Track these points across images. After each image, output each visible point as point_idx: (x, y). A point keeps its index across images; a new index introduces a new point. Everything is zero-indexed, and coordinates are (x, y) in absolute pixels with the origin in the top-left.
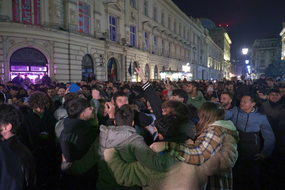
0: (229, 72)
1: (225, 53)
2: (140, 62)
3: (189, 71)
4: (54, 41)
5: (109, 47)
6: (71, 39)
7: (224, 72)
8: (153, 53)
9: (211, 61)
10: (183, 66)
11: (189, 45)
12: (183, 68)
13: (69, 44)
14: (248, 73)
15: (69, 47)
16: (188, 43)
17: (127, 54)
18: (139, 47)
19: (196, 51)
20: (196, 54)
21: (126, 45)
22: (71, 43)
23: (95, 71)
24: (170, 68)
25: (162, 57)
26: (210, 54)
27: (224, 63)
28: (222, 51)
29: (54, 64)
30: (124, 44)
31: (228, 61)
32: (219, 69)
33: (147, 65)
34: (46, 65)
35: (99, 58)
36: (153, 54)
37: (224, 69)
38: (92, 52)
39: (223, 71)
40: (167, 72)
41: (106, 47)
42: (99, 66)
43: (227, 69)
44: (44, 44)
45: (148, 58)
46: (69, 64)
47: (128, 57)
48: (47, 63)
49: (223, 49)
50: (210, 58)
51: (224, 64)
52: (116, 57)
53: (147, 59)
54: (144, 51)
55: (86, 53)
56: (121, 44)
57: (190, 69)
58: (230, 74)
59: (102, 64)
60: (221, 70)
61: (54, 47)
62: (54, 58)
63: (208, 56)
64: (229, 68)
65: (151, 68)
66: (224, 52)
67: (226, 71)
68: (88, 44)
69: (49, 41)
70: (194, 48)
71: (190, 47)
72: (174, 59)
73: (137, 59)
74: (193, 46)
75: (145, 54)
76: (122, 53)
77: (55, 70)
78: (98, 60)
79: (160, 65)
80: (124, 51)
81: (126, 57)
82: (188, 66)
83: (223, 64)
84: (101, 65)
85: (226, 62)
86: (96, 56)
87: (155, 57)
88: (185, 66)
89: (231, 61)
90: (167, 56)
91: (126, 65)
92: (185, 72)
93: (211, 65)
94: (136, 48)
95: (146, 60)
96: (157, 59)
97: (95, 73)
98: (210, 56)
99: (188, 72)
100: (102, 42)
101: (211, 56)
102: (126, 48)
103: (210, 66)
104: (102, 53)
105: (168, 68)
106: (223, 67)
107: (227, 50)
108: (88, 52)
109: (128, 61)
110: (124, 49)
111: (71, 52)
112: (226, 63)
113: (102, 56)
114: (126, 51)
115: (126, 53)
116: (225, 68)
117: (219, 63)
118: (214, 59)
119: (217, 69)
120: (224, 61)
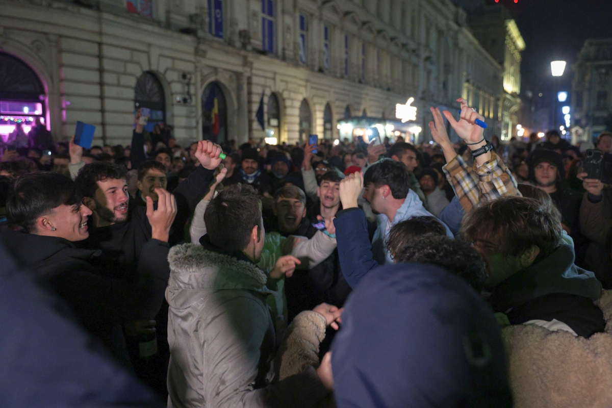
0: (515, 122)
1: (505, 73)
2: (285, 95)
3: (414, 119)
4: (61, 36)
5: (205, 52)
6: (106, 29)
7: (503, 124)
8: (321, 70)
9: (471, 94)
10: (398, 106)
11: (414, 51)
12: (396, 111)
13: (100, 44)
14: (564, 124)
15: (100, 50)
16: (412, 45)
17: (254, 72)
18: (284, 54)
19: (433, 68)
20: (433, 75)
21: (249, 48)
22: (105, 39)
23: (168, 115)
24: (364, 112)
25: (343, 81)
26: (468, 74)
27: (505, 99)
28: (499, 67)
29: (62, 95)
30: (244, 46)
31: (513, 95)
32: (491, 115)
33: (305, 103)
34: (41, 97)
35: (179, 82)
36: (320, 75)
37: (503, 115)
38: (160, 65)
39: (500, 119)
40: (355, 121)
41: (198, 53)
42: (179, 102)
43: (512, 114)
44: (33, 42)
45: (309, 85)
46: (102, 97)
47: (255, 80)
48: (43, 92)
49: (501, 63)
50: (467, 87)
51: (504, 101)
52: (224, 79)
53: (306, 86)
54: (297, 65)
55: (146, 68)
56: (238, 44)
57: (415, 114)
58: (519, 127)
59: (187, 97)
60: (496, 117)
61: (61, 51)
62: (62, 80)
63: (464, 79)
64: (516, 113)
65: (315, 111)
66: (503, 69)
67: (507, 119)
68: (149, 45)
69: (45, 34)
70: (428, 59)
71: (418, 56)
72: (375, 86)
73: (279, 87)
74: (424, 54)
75: (301, 73)
76: (239, 69)
77: (64, 113)
78: (177, 87)
79: (337, 103)
80: (246, 63)
81: (249, 79)
82: (412, 105)
83: (500, 103)
84: (185, 100)
86: (172, 76)
87: (325, 81)
88: (403, 105)
89: (522, 95)
90: (357, 80)
91: (250, 102)
92: (403, 121)
94: (277, 57)
95: (302, 90)
96: (330, 87)
97: (169, 122)
98: (468, 81)
99: (410, 122)
100: (187, 38)
101: (472, 81)
102: (251, 57)
104: (188, 67)
105: (358, 110)
106: (500, 110)
107: (512, 64)
108: (150, 64)
109: (257, 89)
110: (245, 58)
111: (107, 64)
112: (509, 100)
113: (188, 76)
114: (252, 63)
115: (251, 68)
116: (506, 113)
117: (492, 99)
118: (479, 88)
119: (486, 114)
120: (504, 96)
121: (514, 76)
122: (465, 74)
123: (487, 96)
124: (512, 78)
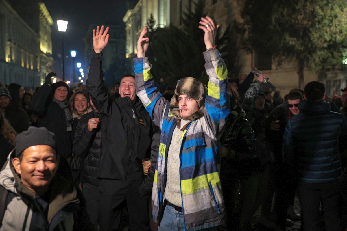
1: (41, 39)
7: (41, 74)
9: (13, 50)
14: (81, 76)
26: (10, 36)
27: (42, 57)
28: (36, 34)
31: (47, 54)
32: (32, 68)
37: (41, 68)
39: (39, 71)
43: (47, 67)
49: (37, 31)
50: (10, 45)
60: (35, 69)
63: (7, 39)
64: (51, 67)
66: (39, 36)
83: (38, 59)
93: (13, 58)
98: (10, 40)
101: (13, 41)
103: (11, 60)
106: (39, 65)
107: (45, 34)
112: (45, 58)
116: (42, 67)
117: (32, 56)
118: (20, 47)
119: (28, 66)
120: (41, 54)
121: (47, 42)
122: (7, 34)
123: (27, 53)
124: (46, 43)
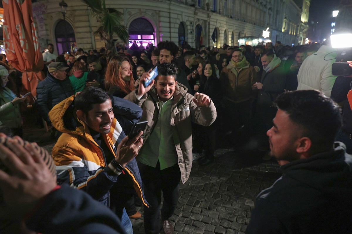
0: (305, 37)
1: (302, 13)
2: (220, 29)
3: (268, 37)
4: (160, 11)
5: (197, 13)
6: (172, 7)
7: (299, 38)
8: (231, 17)
9: (286, 24)
10: (264, 31)
11: (265, 5)
12: (263, 33)
13: (170, 13)
15: (170, 15)
16: (264, 3)
17: (211, 20)
18: (219, 11)
19: (271, 13)
20: (272, 16)
21: (210, 10)
22: (171, 11)
23: (186, 38)
24: (245, 34)
25: (239, 21)
26: (286, 15)
27: (301, 26)
28: (300, 10)
29: (160, 32)
30: (208, 9)
31: (305, 23)
32: (294, 34)
33: (225, 31)
34: (154, 33)
35: (190, 25)
36: (231, 19)
37: (299, 33)
38: (185, 19)
39: (298, 36)
40: (246, 38)
41: (195, 14)
42: (190, 33)
43: (304, 33)
44: (152, 14)
45: (227, 24)
46: (170, 32)
47: (211, 23)
48: (154, 31)
49: (301, 8)
50: (285, 21)
51: (301, 27)
52: (201, 23)
53: (226, 24)
54: (224, 16)
55: (181, 21)
56: (206, 9)
57: (269, 34)
58: (307, 39)
59: (192, 31)
60: (296, 35)
61: (160, 17)
62: (160, 27)
63: (284, 17)
64: (306, 32)
65: (229, 35)
66: (302, 11)
67: (301, 36)
68: (182, 12)
69: (155, 10)
70: (270, 9)
71: (266, 8)
72: (250, 23)
73: (218, 25)
74: (268, 6)
75: (225, 19)
76: (206, 19)
77: (161, 39)
78: (189, 27)
79: (236, 31)
80: (209, 16)
81: (209, 23)
82: (268, 31)
83: (299, 28)
84: (191, 32)
85: (303, 24)
86: (188, 23)
87: (233, 22)
89: (309, 23)
90: (243, 21)
91: (209, 32)
92: (265, 38)
93: (286, 29)
94: (217, 13)
95: (225, 26)
96: (234, 24)
97: (186, 40)
98: (286, 18)
99: (267, 38)
100: (193, 8)
101: (287, 18)
102: (211, 14)
103: (285, 31)
104: (191, 19)
105: (243, 33)
106: (298, 31)
107: (306, 8)
108: (182, 19)
109: (211, 27)
110: (208, 14)
111: (172, 20)
112: (303, 26)
113: (193, 23)
114: (210, 16)
115: (210, 18)
116: (301, 33)
117: (295, 26)
118: (290, 21)
119: (292, 33)
120: (301, 24)
121: (306, 14)
122: (284, 14)
123: (293, 24)
124: (305, 15)
